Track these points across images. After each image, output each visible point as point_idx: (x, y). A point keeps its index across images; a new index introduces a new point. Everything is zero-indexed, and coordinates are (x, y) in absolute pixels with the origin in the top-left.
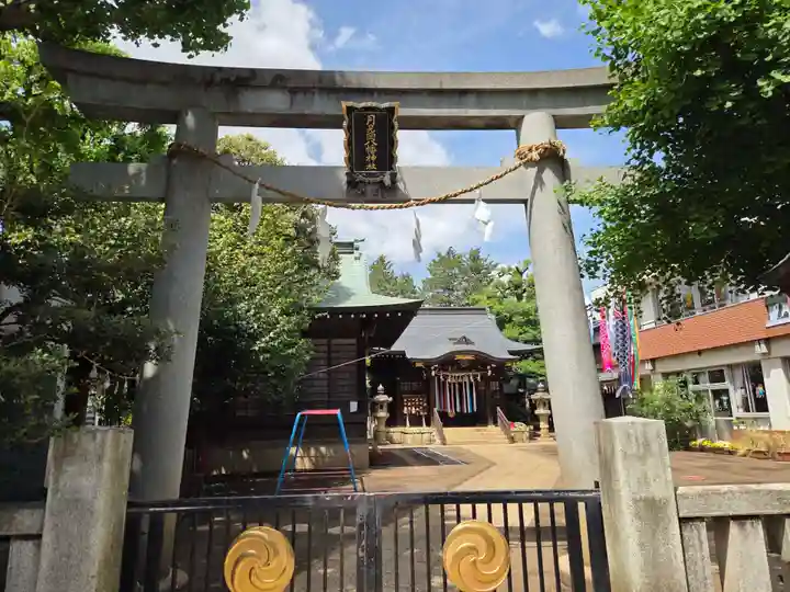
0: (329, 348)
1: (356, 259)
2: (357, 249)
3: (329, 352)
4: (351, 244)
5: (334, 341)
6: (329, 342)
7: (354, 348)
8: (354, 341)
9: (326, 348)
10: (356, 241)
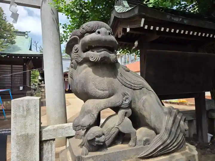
0: (12, 68)
1: (26, 38)
2: (27, 35)
3: (12, 69)
4: (24, 33)
5: (14, 66)
6: (12, 66)
7: (22, 69)
8: (22, 66)
9: (10, 68)
10: (27, 32)
